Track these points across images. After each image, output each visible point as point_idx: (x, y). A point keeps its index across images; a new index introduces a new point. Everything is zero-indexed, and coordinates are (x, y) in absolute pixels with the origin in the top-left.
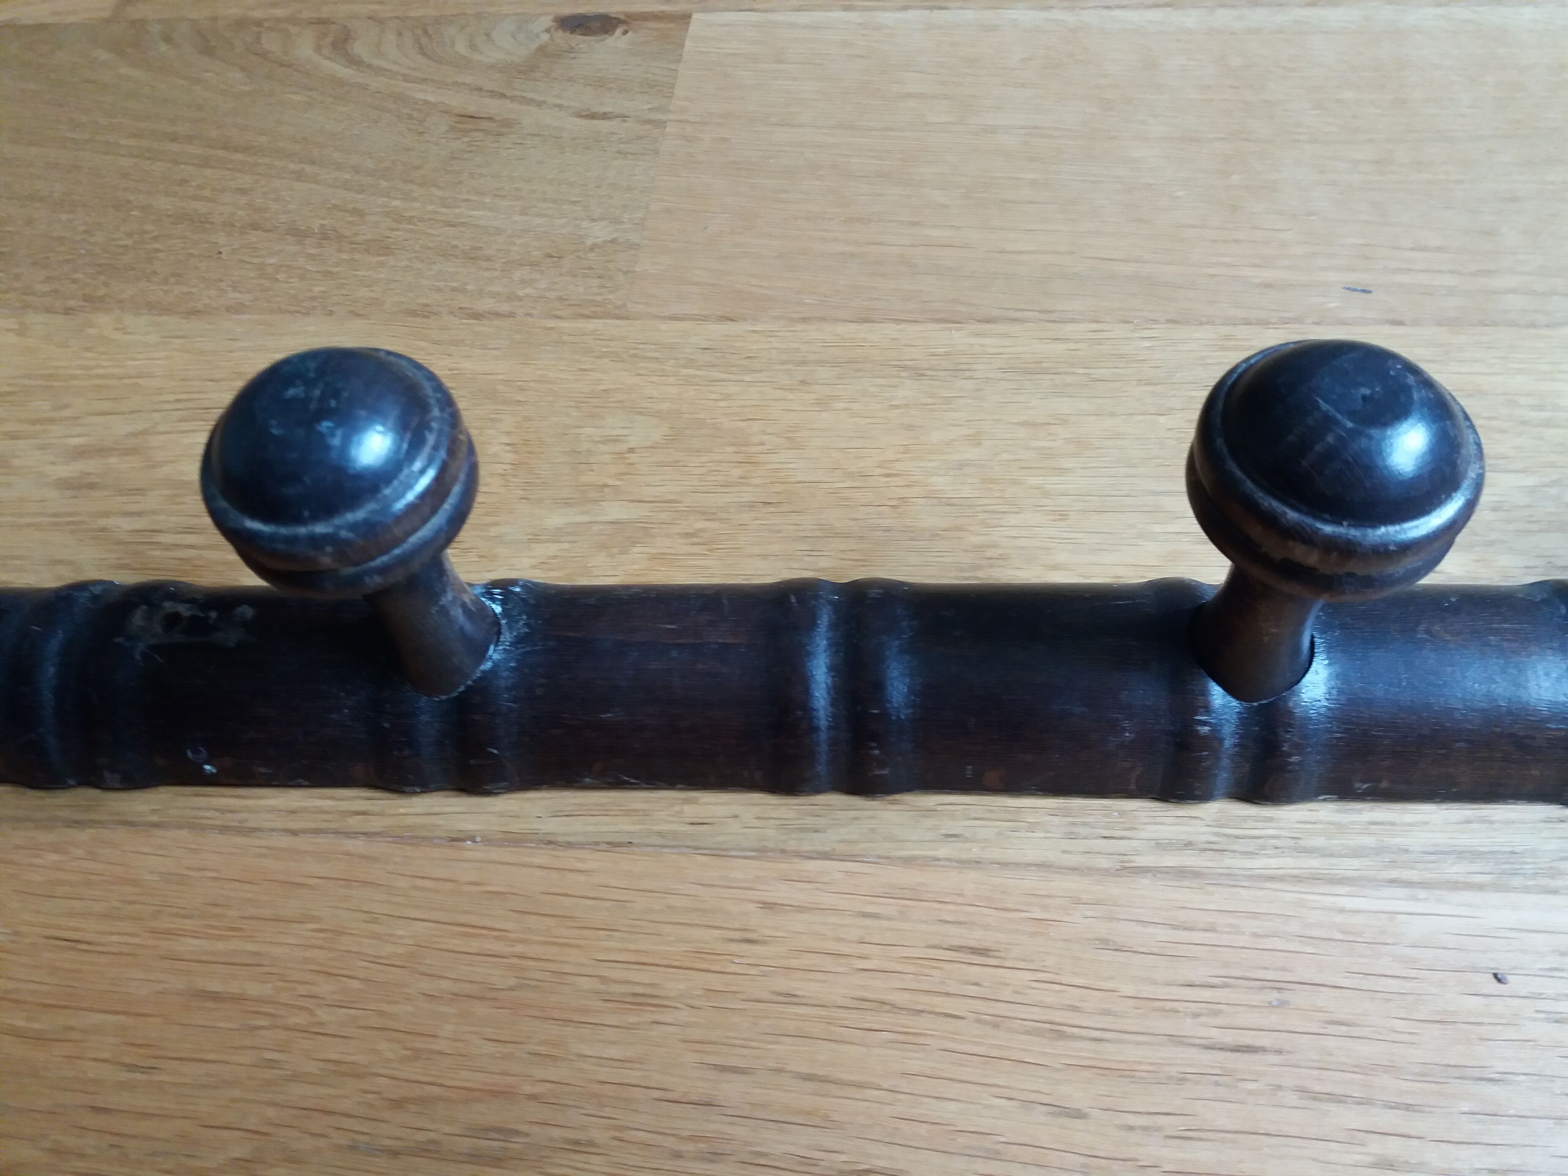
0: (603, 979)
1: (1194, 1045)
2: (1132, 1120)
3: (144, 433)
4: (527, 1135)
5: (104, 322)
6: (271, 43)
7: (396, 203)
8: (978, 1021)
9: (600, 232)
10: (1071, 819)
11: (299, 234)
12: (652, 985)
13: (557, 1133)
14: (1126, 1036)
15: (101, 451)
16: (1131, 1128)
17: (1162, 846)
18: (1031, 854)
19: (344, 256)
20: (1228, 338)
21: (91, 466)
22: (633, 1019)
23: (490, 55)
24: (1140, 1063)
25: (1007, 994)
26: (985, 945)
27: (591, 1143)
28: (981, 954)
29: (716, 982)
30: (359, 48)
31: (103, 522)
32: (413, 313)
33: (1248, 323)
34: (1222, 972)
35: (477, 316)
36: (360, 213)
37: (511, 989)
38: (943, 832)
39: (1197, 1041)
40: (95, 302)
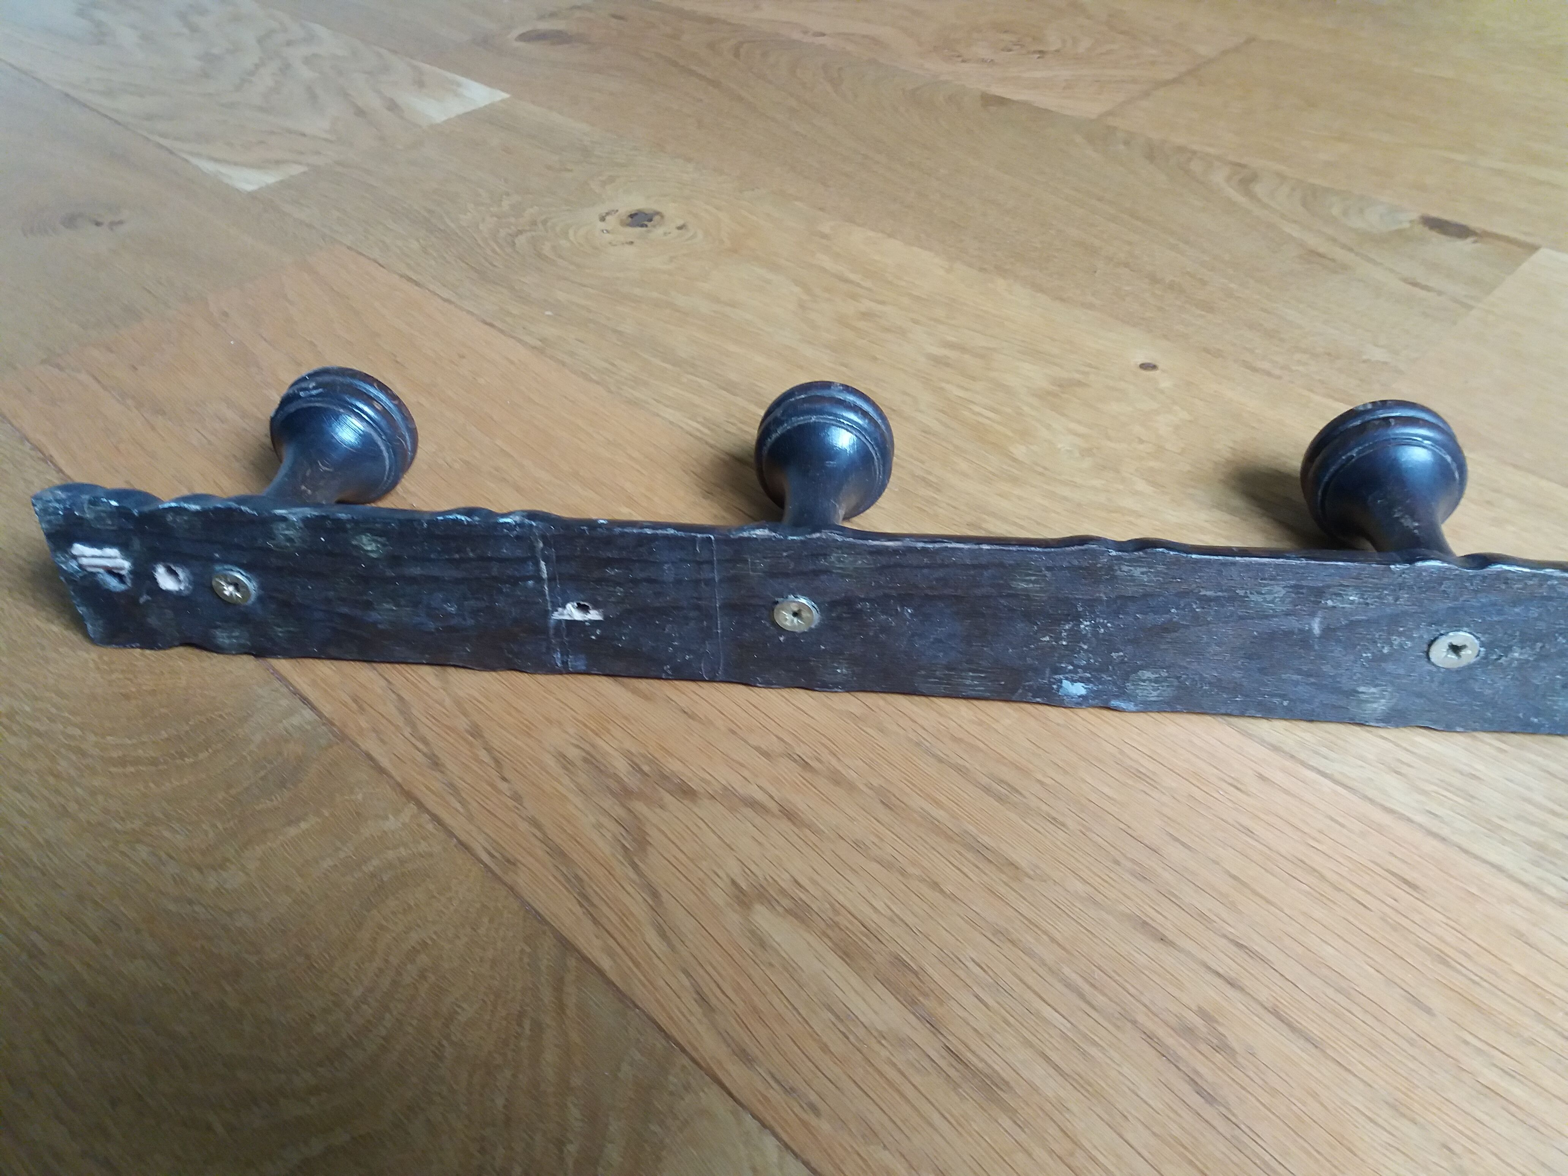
0: (1122, 752)
1: (1556, 1030)
2: (1469, 1038)
3: (994, 350)
4: (1025, 797)
5: (1001, 283)
6: (1196, 166)
8: (1382, 919)
9: (1378, 355)
10: (1543, 855)
11: (1154, 280)
12: (1154, 773)
13: (1044, 807)
15: (963, 349)
16: (1466, 1043)
19: (1178, 303)
21: (953, 354)
22: (1130, 782)
23: (1356, 222)
25: (1417, 918)
27: (1063, 825)
28: (1410, 887)
29: (1197, 793)
30: (1259, 189)
31: (943, 385)
32: (1206, 350)
35: (1255, 370)
36: (1204, 283)
37: (1058, 724)
38: (1427, 808)
39: (1559, 1029)
40: (1001, 271)
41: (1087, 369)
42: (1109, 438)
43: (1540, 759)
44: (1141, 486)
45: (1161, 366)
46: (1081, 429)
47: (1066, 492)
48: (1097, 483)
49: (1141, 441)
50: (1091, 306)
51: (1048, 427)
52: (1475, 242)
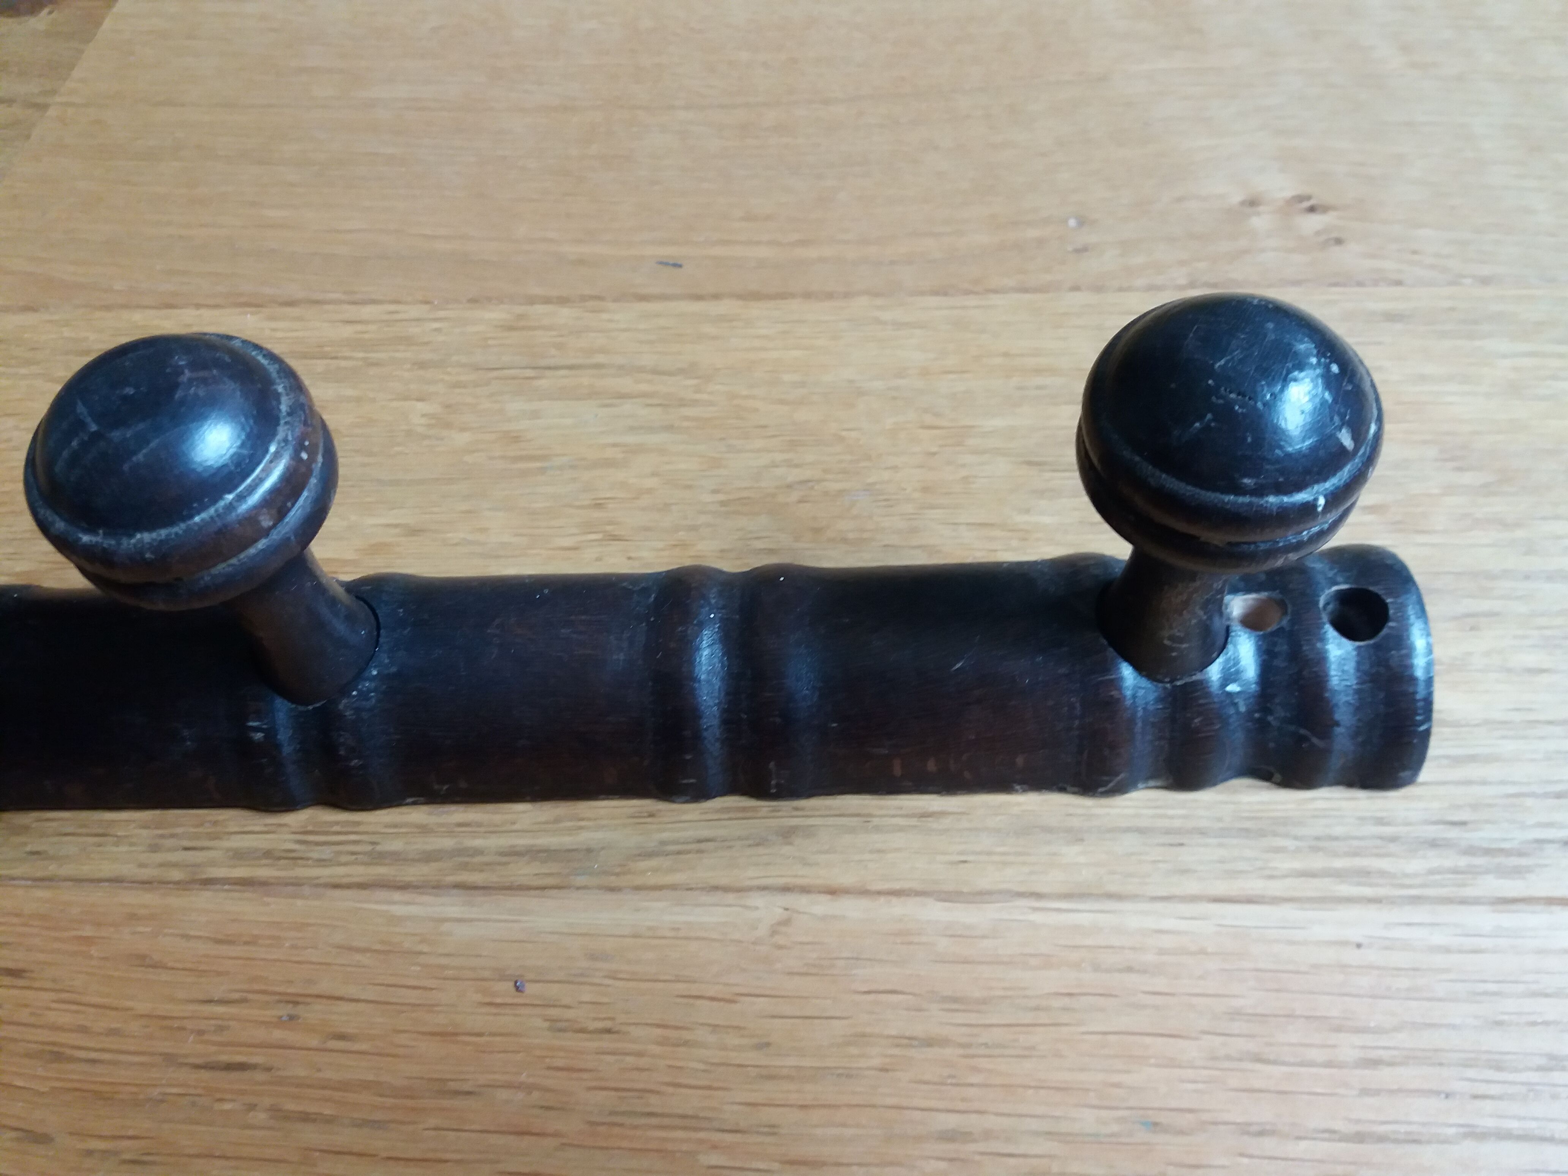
14: (122, 1057)
17: (239, 856)
18: (107, 869)
20: (520, 317)
24: (126, 1084)
26: (21, 965)
33: (547, 301)
34: (245, 987)
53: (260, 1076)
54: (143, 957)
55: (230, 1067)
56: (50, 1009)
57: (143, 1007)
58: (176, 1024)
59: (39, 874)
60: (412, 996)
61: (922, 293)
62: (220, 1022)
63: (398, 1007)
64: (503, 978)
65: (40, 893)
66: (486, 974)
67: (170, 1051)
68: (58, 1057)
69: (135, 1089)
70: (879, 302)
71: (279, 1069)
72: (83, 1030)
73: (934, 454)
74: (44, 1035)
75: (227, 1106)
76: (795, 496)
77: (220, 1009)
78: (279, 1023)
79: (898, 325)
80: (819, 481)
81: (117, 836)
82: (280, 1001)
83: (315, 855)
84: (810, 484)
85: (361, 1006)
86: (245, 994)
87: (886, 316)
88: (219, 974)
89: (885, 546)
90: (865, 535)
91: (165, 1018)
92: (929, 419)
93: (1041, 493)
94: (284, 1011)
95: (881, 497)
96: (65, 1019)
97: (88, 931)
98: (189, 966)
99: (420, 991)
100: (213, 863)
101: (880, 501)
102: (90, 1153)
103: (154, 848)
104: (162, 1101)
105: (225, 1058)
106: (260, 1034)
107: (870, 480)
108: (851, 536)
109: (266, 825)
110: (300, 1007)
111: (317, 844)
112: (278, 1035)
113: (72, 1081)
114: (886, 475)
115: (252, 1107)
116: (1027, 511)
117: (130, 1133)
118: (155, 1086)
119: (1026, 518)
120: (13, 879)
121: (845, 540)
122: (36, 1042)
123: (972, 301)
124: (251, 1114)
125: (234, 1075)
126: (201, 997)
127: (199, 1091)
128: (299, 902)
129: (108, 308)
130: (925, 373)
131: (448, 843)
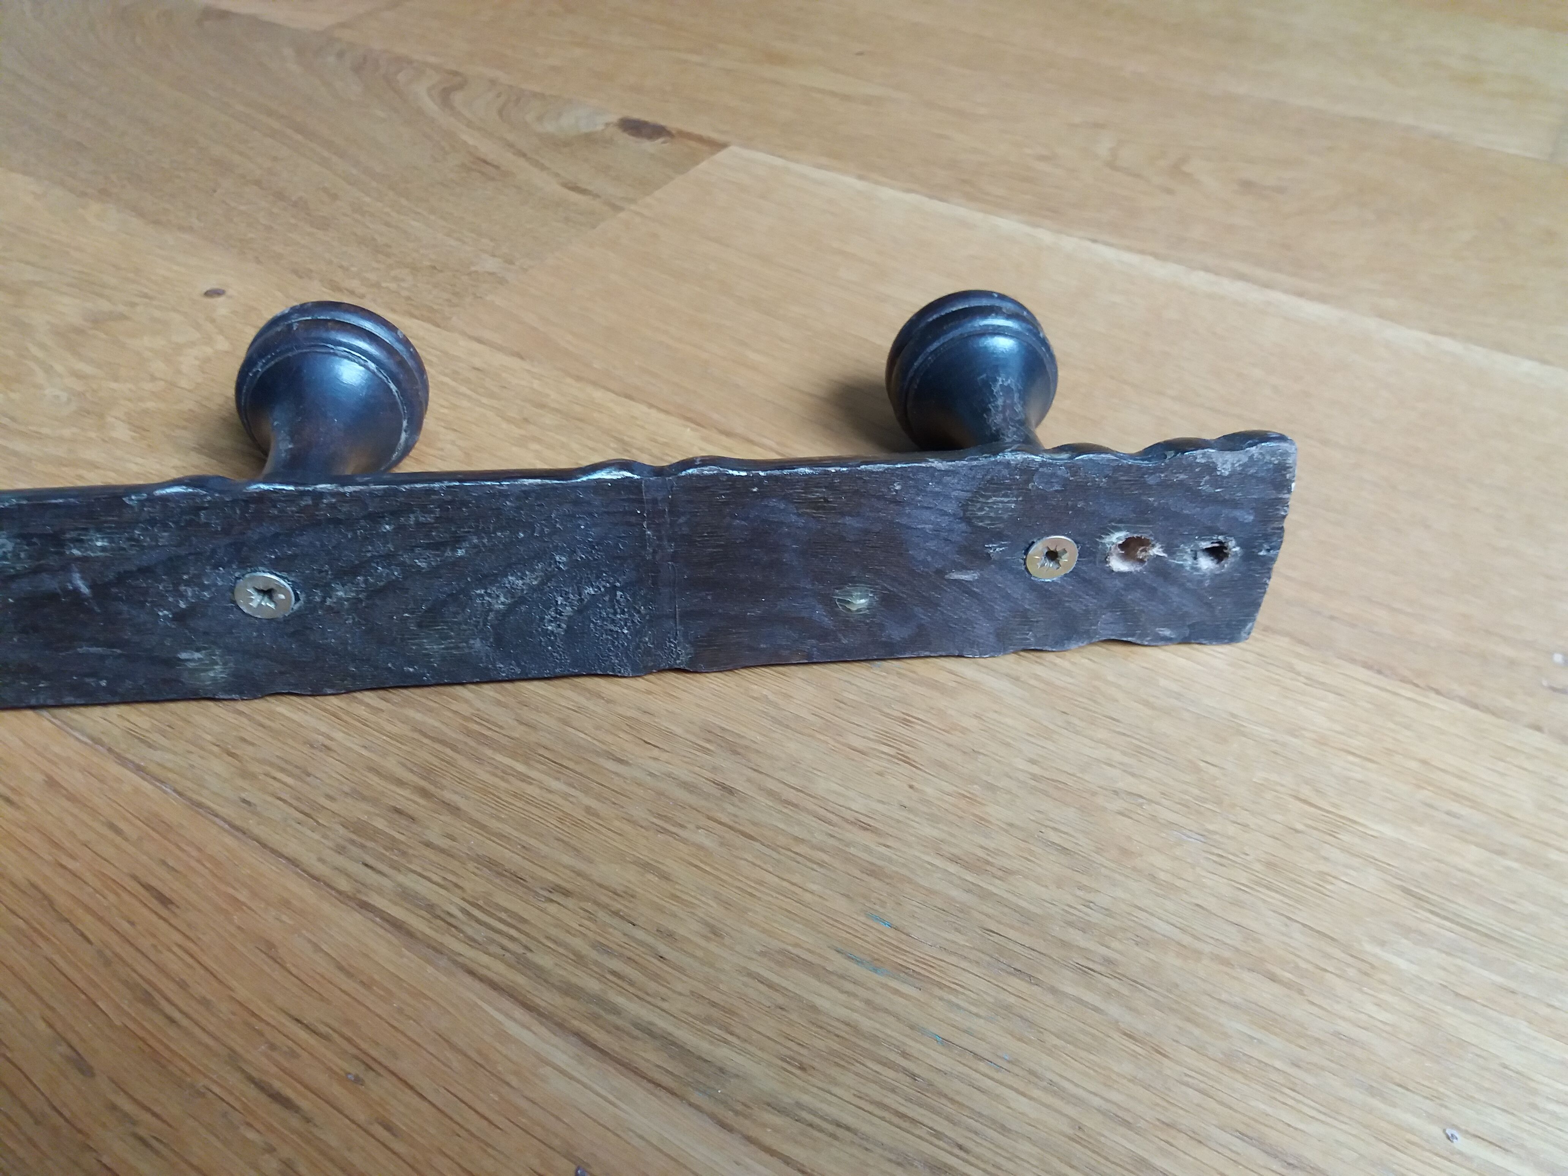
1: (243, 1071)
2: (122, 1101)
3: (39, 284)
5: (95, 207)
6: (403, 76)
7: (367, 199)
8: (99, 952)
9: (491, 264)
10: (356, 838)
11: (280, 196)
14: (197, 1031)
17: (406, 896)
18: (292, 848)
19: (293, 221)
23: (549, 127)
24: (184, 1059)
26: (173, 896)
30: (460, 96)
34: (336, 1025)
36: (335, 197)
38: (243, 795)
39: (250, 1070)
40: (104, 194)
41: (137, 300)
42: (116, 379)
43: (418, 716)
44: (122, 432)
45: (230, 292)
46: (88, 369)
47: (20, 446)
48: (67, 432)
49: (153, 378)
50: (190, 229)
51: (48, 370)
52: (664, 142)
53: (295, 1122)
54: (271, 945)
55: (277, 1098)
56: (170, 950)
57: (242, 993)
58: (258, 1026)
59: (238, 823)
60: (475, 1124)
61: (1353, 661)
62: (295, 1047)
63: (456, 1128)
64: (569, 1156)
65: (229, 841)
66: (556, 1143)
67: (238, 1048)
68: (148, 1000)
69: (187, 1069)
70: (1301, 650)
71: (315, 1125)
72: (183, 985)
73: (1297, 831)
74: (149, 972)
75: (251, 1135)
76: (1118, 804)
77: (303, 1035)
78: (344, 1079)
79: (1311, 681)
80: (1150, 801)
81: (317, 822)
82: (357, 1058)
83: (470, 931)
84: (1141, 800)
85: (424, 1106)
86: (331, 1032)
87: (1301, 666)
88: (322, 999)
89: (1198, 905)
90: (1179, 883)
91: (254, 1014)
92: (1306, 792)
93: (1406, 931)
94: (355, 1069)
95: (1216, 851)
96: (175, 966)
97: (243, 896)
98: (303, 977)
99: (485, 1123)
100: (380, 891)
101: (1213, 854)
102: (114, 1107)
103: (340, 850)
104: (202, 1095)
105: (277, 1085)
106: (321, 1080)
107: (1211, 827)
108: (1162, 876)
109: (445, 878)
110: (372, 1074)
111: (478, 921)
112: (337, 1091)
113: (143, 1028)
114: (1232, 830)
115: (271, 1150)
116: (1382, 944)
117: (157, 1109)
118: (206, 1076)
119: (1378, 950)
120: (217, 816)
121: (1153, 878)
122: (141, 976)
123: (1407, 691)
124: (267, 1156)
125: (276, 1107)
126: (293, 1012)
127: (237, 1105)
128: (430, 969)
129: (578, 378)
130: (1322, 742)
131: (593, 985)
